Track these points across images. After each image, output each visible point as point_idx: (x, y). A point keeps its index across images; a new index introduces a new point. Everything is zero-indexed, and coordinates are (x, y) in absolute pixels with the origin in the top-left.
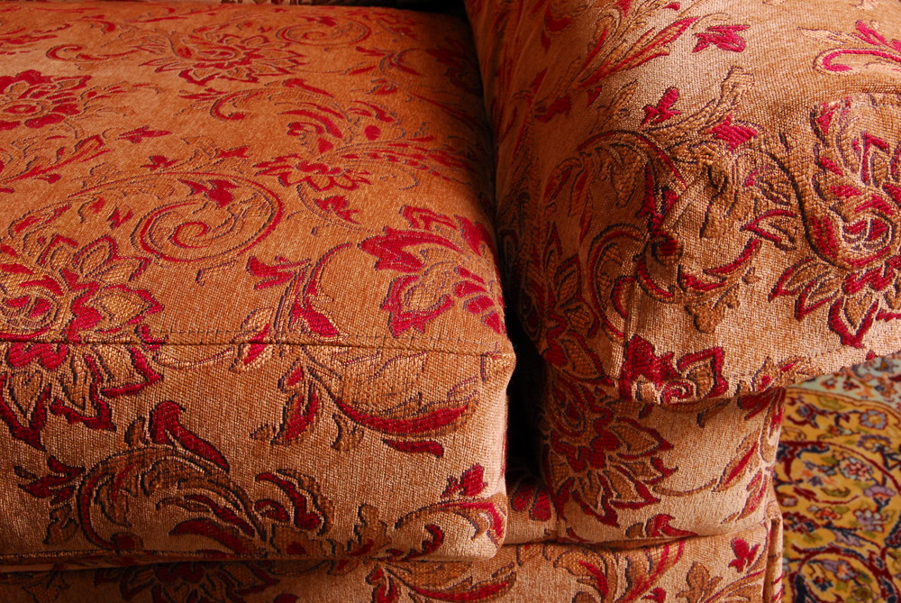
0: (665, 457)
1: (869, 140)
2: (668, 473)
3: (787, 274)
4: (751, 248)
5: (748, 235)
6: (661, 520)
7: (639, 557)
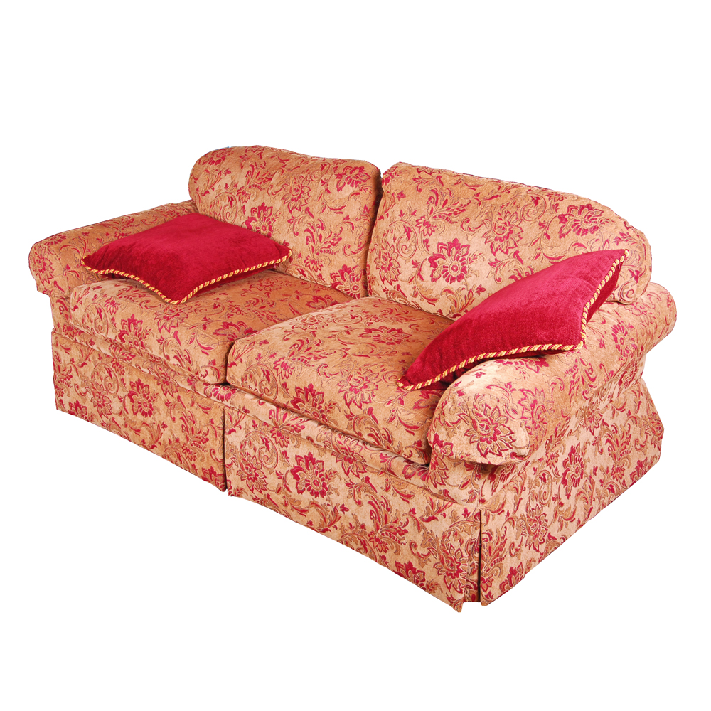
0: (447, 472)
1: (486, 405)
2: (448, 477)
3: (468, 431)
4: (459, 420)
5: (458, 417)
6: (446, 492)
7: (442, 501)
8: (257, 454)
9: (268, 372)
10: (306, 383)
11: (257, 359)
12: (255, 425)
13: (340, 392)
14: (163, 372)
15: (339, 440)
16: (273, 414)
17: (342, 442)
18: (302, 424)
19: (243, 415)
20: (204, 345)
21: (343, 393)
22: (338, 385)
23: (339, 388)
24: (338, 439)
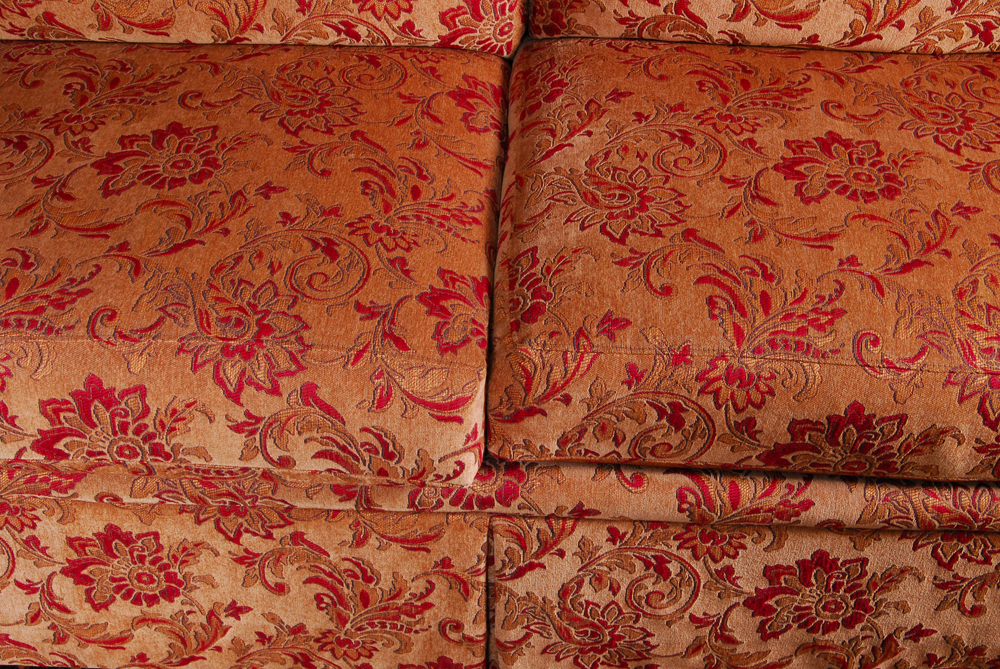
8: (620, 598)
9: (676, 407)
10: (835, 406)
11: (629, 383)
12: (614, 536)
13: (962, 399)
14: (224, 488)
15: (937, 503)
16: (691, 498)
17: (949, 504)
18: (801, 498)
19: (569, 523)
20: (437, 400)
21: (976, 400)
22: (948, 382)
23: (956, 390)
24: (931, 501)
